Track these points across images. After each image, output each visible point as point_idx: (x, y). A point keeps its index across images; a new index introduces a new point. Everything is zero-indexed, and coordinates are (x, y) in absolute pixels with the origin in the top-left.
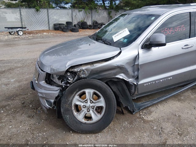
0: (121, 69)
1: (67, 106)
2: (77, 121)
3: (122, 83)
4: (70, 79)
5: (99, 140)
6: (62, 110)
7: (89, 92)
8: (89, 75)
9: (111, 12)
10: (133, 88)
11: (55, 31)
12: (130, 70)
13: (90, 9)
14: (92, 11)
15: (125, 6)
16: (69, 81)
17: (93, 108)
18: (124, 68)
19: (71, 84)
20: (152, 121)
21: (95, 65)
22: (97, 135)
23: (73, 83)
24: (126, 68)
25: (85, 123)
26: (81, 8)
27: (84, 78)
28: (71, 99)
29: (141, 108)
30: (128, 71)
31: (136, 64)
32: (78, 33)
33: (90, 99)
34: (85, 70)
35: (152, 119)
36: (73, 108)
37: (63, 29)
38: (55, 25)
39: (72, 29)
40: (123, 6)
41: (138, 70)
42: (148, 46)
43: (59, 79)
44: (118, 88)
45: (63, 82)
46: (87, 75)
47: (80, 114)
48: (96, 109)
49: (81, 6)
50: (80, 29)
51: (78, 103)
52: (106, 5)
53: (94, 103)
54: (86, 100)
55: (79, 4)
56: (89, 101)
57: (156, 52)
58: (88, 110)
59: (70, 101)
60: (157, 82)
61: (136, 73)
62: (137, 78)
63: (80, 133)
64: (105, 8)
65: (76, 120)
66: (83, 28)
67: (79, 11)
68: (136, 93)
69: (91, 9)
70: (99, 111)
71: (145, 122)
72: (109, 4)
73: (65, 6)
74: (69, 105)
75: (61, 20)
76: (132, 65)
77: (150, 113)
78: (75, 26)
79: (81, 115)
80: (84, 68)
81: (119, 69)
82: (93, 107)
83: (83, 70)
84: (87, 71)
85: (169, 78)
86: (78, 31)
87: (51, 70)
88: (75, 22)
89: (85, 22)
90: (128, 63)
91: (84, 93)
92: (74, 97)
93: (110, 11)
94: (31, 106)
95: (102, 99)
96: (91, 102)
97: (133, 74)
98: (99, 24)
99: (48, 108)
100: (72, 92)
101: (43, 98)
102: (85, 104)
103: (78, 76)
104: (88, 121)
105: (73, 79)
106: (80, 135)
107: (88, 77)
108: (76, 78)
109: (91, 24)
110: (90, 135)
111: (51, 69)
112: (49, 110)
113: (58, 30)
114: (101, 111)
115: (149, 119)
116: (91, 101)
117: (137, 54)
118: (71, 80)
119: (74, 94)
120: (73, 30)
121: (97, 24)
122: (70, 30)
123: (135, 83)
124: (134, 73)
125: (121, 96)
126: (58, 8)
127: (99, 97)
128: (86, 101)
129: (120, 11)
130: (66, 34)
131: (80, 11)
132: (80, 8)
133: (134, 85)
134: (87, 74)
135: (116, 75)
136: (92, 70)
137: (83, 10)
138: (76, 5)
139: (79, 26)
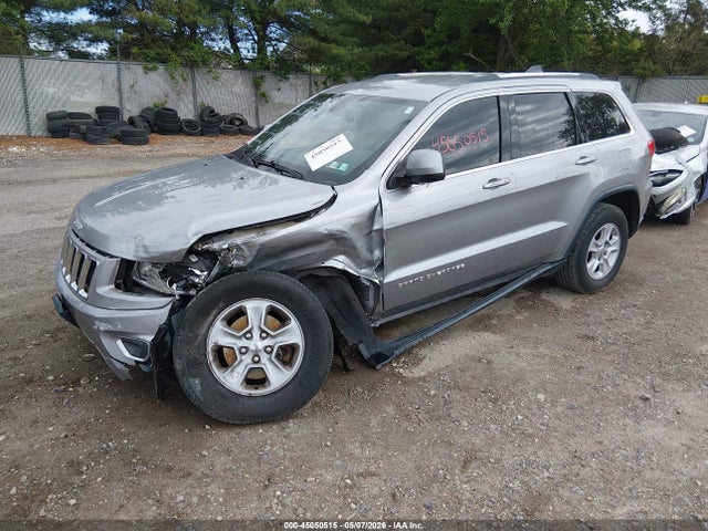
0: (338, 241)
1: (193, 352)
2: (226, 392)
3: (342, 283)
4: (198, 272)
5: (294, 435)
6: (178, 365)
7: (256, 308)
8: (254, 260)
9: (262, 78)
10: (371, 294)
11: (55, 141)
12: (361, 244)
13: (186, 66)
14: (193, 72)
15: (309, 62)
16: (197, 280)
17: (271, 353)
18: (345, 239)
19: (202, 288)
20: (423, 379)
21: (269, 231)
22: (284, 424)
23: (208, 284)
24: (350, 240)
25: (250, 396)
26: (154, 59)
27: (240, 269)
28: (203, 331)
29: (397, 352)
30: (355, 248)
31: (375, 228)
32: (146, 148)
33: (260, 328)
34: (243, 247)
35: (423, 374)
36: (210, 358)
37: (84, 131)
38: (51, 117)
39: (122, 131)
40: (300, 61)
41: (382, 243)
42: (402, 180)
43: (163, 275)
44: (331, 298)
45: (174, 286)
46: (250, 260)
47: (232, 371)
48: (278, 356)
49: (152, 53)
50: (153, 132)
51: (225, 341)
52: (244, 53)
53: (273, 337)
54: (249, 332)
55: (147, 46)
56: (256, 333)
57: (423, 200)
58: (256, 359)
59: (199, 339)
60: (429, 276)
61: (377, 253)
62: (381, 267)
63: (234, 425)
64: (240, 65)
65: (222, 390)
66: (164, 131)
67: (147, 70)
68: (379, 309)
69: (191, 64)
70: (287, 358)
71: (406, 382)
72: (254, 52)
73: (92, 50)
74: (198, 347)
75: (74, 98)
76: (366, 232)
77: (418, 361)
78: (132, 121)
79: (235, 374)
80: (239, 240)
81: (332, 242)
82: (269, 349)
83: (238, 247)
84: (248, 247)
85: (458, 267)
86: (145, 142)
87: (136, 251)
88: (131, 110)
89: (169, 110)
90: (355, 226)
91: (241, 313)
92: (211, 325)
93: (259, 74)
94: (51, 378)
95: (294, 324)
96: (264, 335)
97: (369, 256)
98: (223, 119)
99: (134, 364)
100: (207, 311)
101: (114, 334)
102: (244, 343)
103: (221, 263)
104: (256, 389)
105: (209, 274)
106: (237, 430)
107: (251, 265)
108: (215, 271)
109: (191, 117)
110: (266, 427)
111: (137, 246)
112: (134, 369)
113: (66, 135)
114: (291, 359)
115: (416, 376)
116: (263, 331)
117: (377, 201)
118: (200, 275)
119: (211, 317)
120: (123, 139)
121: (214, 120)
122: (115, 138)
123: (377, 281)
124: (372, 252)
125: (340, 318)
126: (61, 54)
127: (283, 320)
128: (248, 335)
129: (291, 77)
130: (99, 149)
131: (151, 70)
132: (147, 59)
133: (372, 288)
134: (249, 255)
135: (327, 259)
136: (262, 245)
137: (161, 68)
138: (135, 50)
139: (148, 122)
